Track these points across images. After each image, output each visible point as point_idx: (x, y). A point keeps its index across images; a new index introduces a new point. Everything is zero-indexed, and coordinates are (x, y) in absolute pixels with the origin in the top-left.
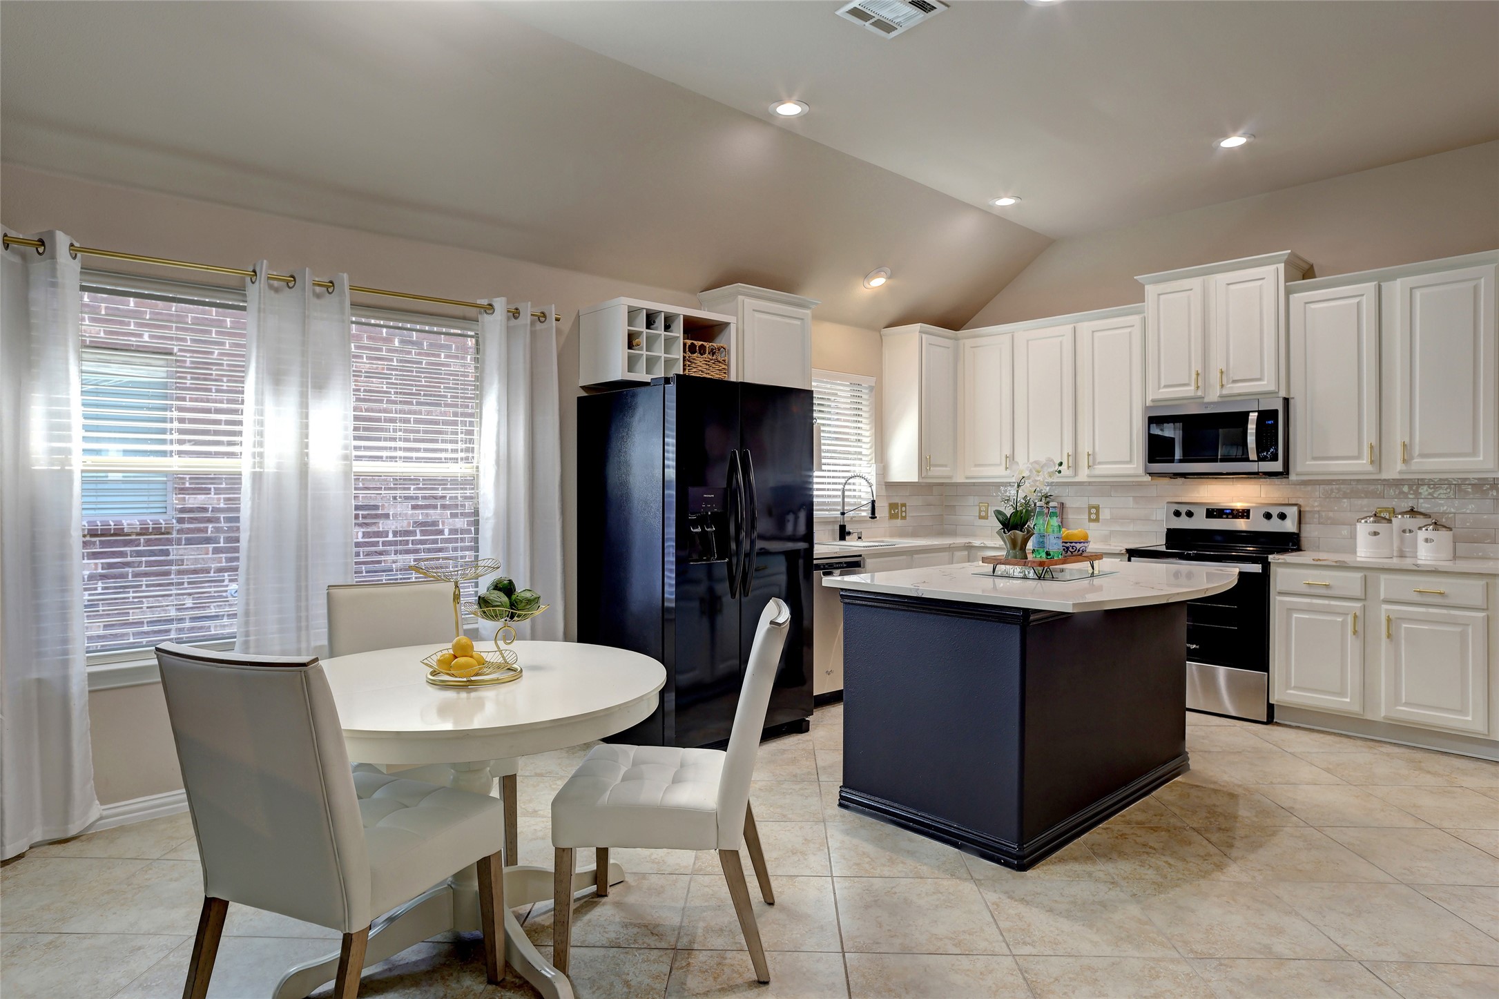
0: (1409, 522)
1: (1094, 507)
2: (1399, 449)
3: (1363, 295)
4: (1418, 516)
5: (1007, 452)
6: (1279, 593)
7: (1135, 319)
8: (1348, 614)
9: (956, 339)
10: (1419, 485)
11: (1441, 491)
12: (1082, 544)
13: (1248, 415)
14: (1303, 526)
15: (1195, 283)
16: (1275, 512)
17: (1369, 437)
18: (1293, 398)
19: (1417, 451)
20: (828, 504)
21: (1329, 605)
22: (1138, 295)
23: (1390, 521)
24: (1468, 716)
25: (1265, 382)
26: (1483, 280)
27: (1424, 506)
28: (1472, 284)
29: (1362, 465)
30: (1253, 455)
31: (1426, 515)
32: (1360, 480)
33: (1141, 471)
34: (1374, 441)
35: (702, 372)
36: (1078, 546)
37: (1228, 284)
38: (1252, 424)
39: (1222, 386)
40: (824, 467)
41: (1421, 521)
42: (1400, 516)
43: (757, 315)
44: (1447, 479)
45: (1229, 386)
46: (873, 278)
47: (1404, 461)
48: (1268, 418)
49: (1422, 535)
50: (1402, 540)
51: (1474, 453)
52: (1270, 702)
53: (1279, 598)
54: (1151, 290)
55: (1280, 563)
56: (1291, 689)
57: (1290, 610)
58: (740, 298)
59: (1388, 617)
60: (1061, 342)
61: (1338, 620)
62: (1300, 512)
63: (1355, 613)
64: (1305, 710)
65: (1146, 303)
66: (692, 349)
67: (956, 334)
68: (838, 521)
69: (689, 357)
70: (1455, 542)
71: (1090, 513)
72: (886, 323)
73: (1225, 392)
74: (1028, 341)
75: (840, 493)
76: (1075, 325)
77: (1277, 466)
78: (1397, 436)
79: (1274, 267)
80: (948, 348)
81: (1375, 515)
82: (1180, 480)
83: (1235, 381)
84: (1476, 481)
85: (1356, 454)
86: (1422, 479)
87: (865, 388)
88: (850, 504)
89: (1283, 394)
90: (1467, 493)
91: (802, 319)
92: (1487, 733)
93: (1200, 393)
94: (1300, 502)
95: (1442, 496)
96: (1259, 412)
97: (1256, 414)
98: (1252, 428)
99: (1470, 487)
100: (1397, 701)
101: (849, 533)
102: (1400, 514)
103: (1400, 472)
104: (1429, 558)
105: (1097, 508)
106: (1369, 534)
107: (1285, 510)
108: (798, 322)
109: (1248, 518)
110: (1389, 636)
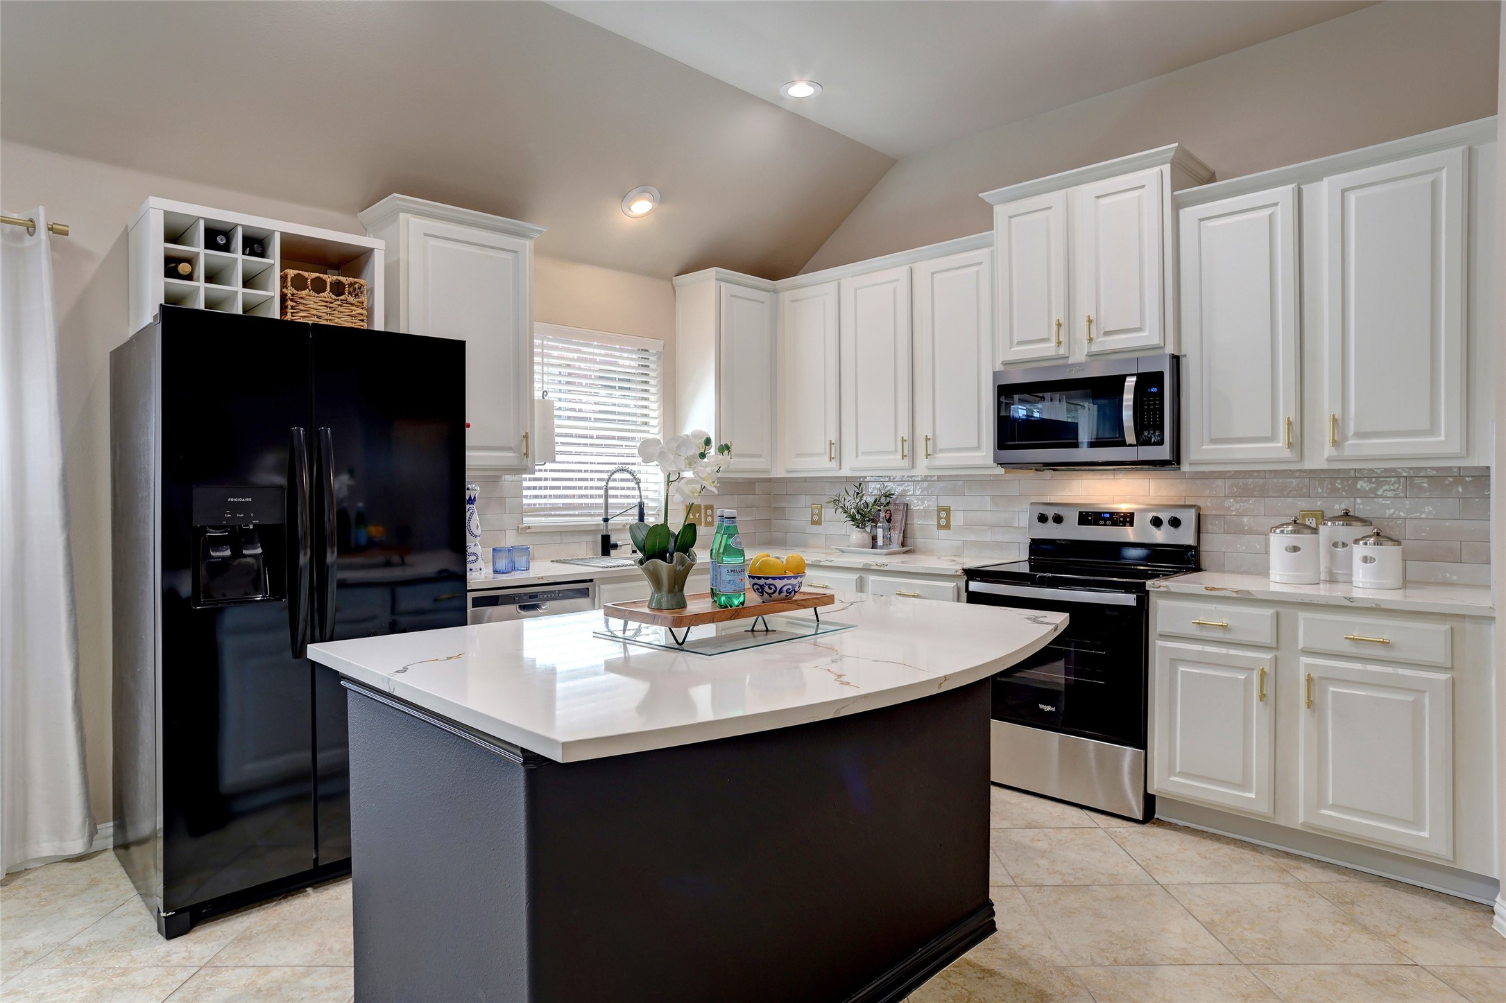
0: (1343, 532)
1: (943, 510)
2: (1328, 425)
3: (1276, 204)
4: (1354, 523)
5: (833, 437)
6: (1160, 635)
7: (982, 254)
8: (1253, 669)
9: (776, 292)
10: (1356, 479)
11: (1386, 487)
12: (785, 581)
13: (1124, 381)
14: (1203, 536)
15: (1056, 198)
16: (1165, 516)
17: (1289, 408)
18: (1185, 356)
19: (1351, 428)
20: (579, 506)
21: (1228, 655)
22: (983, 220)
23: (1315, 531)
24: (1423, 830)
25: (1147, 334)
26: (1445, 170)
27: (1361, 507)
28: (1429, 178)
29: (1277, 449)
30: (1130, 437)
31: (1365, 522)
32: (1276, 471)
33: (990, 460)
34: (1293, 416)
35: (318, 317)
36: (779, 584)
37: (1098, 197)
38: (1129, 393)
39: (1091, 340)
40: (558, 458)
41: (1358, 530)
42: (1329, 523)
43: (432, 242)
44: (1394, 470)
45: (1099, 340)
46: (634, 199)
47: (1335, 443)
48: (1149, 383)
49: (1359, 551)
50: (1332, 557)
51: (1432, 430)
52: (1149, 791)
53: (1159, 643)
54: (1000, 212)
55: (1162, 592)
56: (1175, 776)
57: (1175, 662)
58: (402, 216)
59: (1309, 675)
60: (895, 289)
61: (1240, 677)
62: (1199, 516)
63: (1262, 670)
64: (1197, 806)
65: (994, 231)
66: (299, 283)
67: (774, 285)
68: (599, 530)
69: (293, 295)
70: (1404, 560)
71: (939, 518)
72: (674, 268)
73: (1095, 348)
74: (856, 289)
75: (602, 492)
76: (911, 265)
77: (1164, 452)
78: (1325, 404)
79: (1157, 169)
80: (763, 302)
81: (1295, 521)
82: (1048, 474)
83: (1107, 333)
84: (1435, 472)
85: (1269, 434)
86: (1361, 469)
87: (654, 355)
88: (617, 506)
89: (1170, 349)
90: (1422, 489)
91: (515, 252)
92: (1452, 860)
93: (1062, 351)
94: (1200, 503)
95: (1389, 494)
96: (1139, 376)
97: (1134, 379)
98: (1128, 397)
99: (1426, 480)
100: (1321, 803)
101: (615, 546)
102: (1330, 519)
103: (1329, 460)
104: (1368, 586)
105: (948, 511)
106: (1286, 549)
107: (1179, 514)
108: (509, 256)
109: (1132, 525)
110: (1310, 704)
